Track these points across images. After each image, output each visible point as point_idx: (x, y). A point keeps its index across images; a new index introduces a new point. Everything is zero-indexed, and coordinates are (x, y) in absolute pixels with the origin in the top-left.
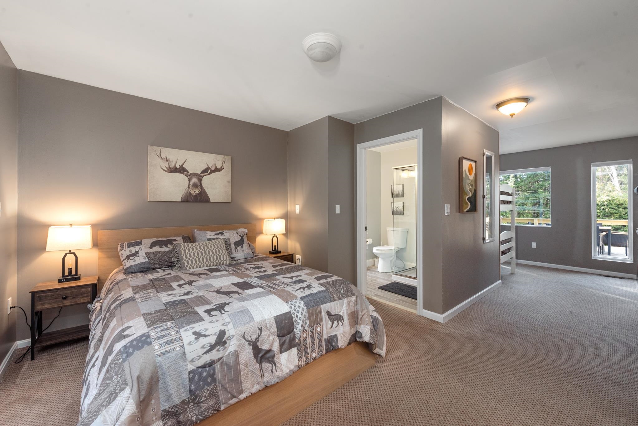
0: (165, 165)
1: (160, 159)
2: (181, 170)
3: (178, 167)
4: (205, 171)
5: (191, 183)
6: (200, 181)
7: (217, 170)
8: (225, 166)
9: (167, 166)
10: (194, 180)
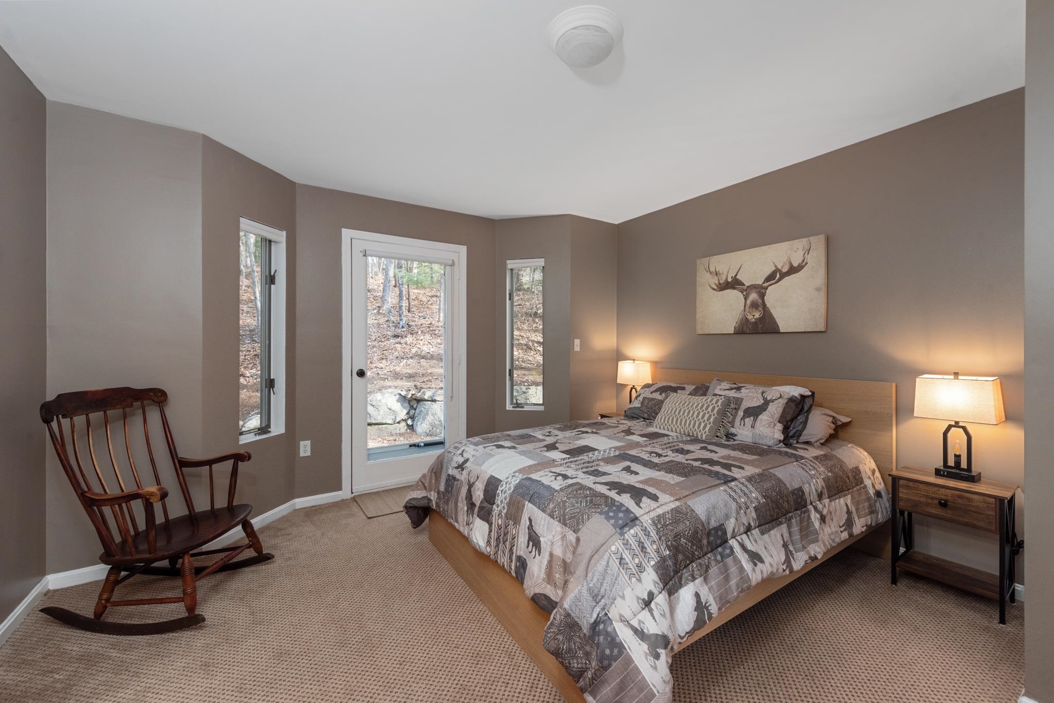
0: (714, 281)
1: (708, 275)
2: (734, 284)
3: (730, 280)
4: (770, 278)
5: (749, 302)
6: (762, 296)
7: (793, 270)
8: (809, 259)
9: (717, 282)
10: (753, 296)
